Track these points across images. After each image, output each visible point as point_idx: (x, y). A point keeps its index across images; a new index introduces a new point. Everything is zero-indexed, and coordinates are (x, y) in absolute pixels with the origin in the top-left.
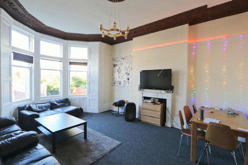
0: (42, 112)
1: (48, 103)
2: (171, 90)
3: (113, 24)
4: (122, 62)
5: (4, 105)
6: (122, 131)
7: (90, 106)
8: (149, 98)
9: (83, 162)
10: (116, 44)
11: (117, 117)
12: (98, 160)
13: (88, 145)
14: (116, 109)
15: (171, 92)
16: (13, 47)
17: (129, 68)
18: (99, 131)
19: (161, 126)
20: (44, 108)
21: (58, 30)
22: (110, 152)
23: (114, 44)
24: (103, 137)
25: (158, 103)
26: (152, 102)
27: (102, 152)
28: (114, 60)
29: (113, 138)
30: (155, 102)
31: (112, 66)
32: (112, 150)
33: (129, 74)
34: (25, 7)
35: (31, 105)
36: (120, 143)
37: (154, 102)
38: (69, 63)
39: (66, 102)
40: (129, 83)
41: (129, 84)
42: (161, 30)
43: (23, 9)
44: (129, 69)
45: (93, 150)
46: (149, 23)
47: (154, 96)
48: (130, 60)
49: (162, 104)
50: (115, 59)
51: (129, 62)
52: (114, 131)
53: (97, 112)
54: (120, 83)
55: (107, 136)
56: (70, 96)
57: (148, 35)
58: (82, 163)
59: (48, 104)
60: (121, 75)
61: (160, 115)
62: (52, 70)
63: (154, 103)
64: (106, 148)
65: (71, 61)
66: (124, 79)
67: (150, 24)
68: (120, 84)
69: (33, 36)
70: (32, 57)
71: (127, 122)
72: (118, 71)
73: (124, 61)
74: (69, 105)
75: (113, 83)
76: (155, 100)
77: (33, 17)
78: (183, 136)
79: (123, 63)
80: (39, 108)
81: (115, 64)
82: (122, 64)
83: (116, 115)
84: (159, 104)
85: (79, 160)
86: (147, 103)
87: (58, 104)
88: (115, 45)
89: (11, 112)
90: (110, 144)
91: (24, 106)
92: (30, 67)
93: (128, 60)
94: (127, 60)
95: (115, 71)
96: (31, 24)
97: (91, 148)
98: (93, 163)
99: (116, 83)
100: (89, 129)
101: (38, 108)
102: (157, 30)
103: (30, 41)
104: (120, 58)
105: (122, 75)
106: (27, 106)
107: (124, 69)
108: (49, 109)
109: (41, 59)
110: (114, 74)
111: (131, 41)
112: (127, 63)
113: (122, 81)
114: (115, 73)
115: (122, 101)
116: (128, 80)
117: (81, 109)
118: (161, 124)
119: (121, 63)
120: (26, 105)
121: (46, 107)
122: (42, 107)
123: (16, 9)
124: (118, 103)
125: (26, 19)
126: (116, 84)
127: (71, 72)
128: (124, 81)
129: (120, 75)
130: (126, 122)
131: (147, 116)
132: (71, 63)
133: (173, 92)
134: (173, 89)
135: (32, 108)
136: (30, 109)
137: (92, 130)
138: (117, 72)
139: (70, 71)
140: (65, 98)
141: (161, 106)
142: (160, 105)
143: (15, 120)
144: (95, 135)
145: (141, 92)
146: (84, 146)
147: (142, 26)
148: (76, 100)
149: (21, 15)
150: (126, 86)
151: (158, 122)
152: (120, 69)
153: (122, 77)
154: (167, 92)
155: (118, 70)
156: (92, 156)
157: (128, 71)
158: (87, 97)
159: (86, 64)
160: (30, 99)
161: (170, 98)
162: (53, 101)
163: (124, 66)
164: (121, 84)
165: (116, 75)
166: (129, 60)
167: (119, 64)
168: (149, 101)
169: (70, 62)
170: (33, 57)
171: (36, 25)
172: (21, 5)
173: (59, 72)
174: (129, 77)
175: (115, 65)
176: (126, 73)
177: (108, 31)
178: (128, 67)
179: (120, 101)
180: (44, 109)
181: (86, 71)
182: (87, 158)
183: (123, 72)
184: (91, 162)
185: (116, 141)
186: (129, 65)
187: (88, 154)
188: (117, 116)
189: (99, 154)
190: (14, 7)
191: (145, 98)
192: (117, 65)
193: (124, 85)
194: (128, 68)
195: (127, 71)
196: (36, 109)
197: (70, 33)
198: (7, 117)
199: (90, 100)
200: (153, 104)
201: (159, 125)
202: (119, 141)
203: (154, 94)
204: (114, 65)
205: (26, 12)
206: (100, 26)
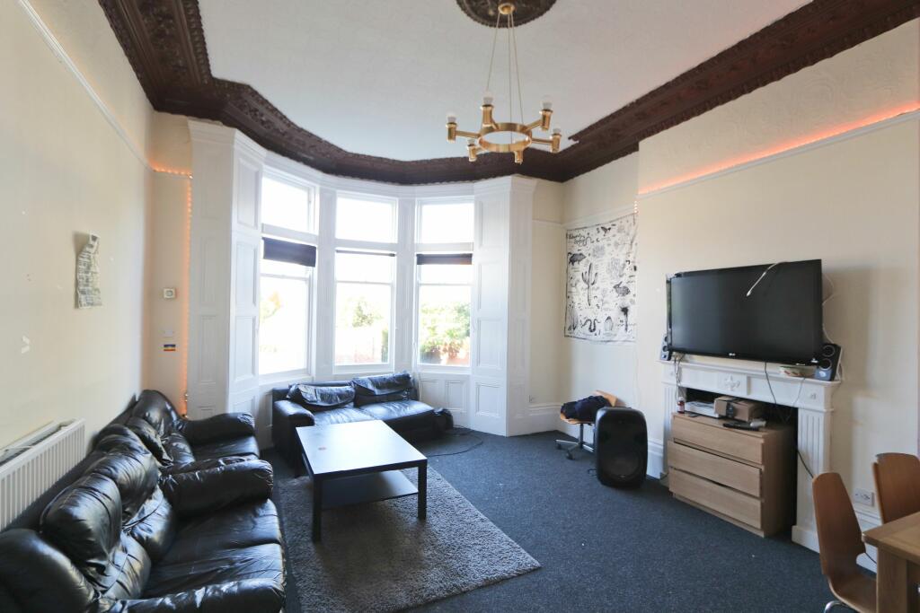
0: (327, 413)
1: (350, 384)
2: (823, 364)
3: (482, 108)
4: (600, 244)
5: (237, 381)
6: (566, 520)
7: (478, 410)
8: (706, 397)
9: (378, 593)
10: (577, 175)
11: (569, 461)
12: (429, 603)
13: (420, 543)
14: (573, 428)
15: (823, 373)
16: (263, 225)
17: (627, 265)
18: (477, 502)
19: (766, 536)
20: (337, 400)
21: (381, 159)
22: (482, 587)
23: (572, 177)
24: (481, 525)
25: (752, 425)
26: (721, 418)
27: (452, 580)
28: (571, 237)
29: (517, 541)
30: (737, 417)
31: (566, 259)
32: (490, 584)
33: (627, 291)
34: (284, 113)
35: (302, 388)
36: (537, 563)
37: (733, 419)
38: (415, 259)
39: (402, 388)
40: (629, 328)
41: (626, 329)
42: (764, 84)
43: (283, 118)
44: (628, 271)
45: (427, 564)
46: (695, 64)
47: (732, 387)
48: (632, 233)
49: (772, 429)
50: (575, 233)
51: (629, 238)
52: (532, 515)
53: (502, 431)
54: (592, 328)
55: (499, 527)
56: (418, 368)
57: (702, 116)
58: (375, 595)
59: (348, 388)
60: (598, 293)
61: (757, 481)
62: (366, 283)
63: (730, 419)
64: (473, 569)
65: (424, 253)
66: (606, 309)
67: (701, 67)
68: (591, 331)
69: (318, 187)
70: (315, 248)
71: (605, 487)
72: (585, 281)
73: (609, 239)
74: (415, 397)
75: (567, 326)
76: (734, 408)
77: (311, 135)
78: (832, 608)
79: (602, 248)
80: (323, 399)
81: (575, 252)
82: (599, 251)
83: (568, 452)
84: (756, 429)
85: (371, 583)
86: (698, 419)
87: (377, 392)
88: (576, 178)
89: (253, 401)
90: (495, 559)
91: (286, 387)
92: (307, 276)
93: (623, 234)
94: (618, 234)
95: (573, 282)
96: (312, 155)
97: (427, 553)
98: (408, 608)
99: (579, 328)
100: (451, 487)
101: (319, 398)
102: (745, 87)
103: (309, 202)
104: (593, 226)
105: (600, 296)
106: (293, 389)
107: (609, 271)
108: (352, 404)
109: (338, 251)
110: (571, 292)
111: (634, 154)
112: (620, 246)
113: (601, 317)
114: (574, 290)
115: (596, 398)
116: (623, 313)
117: (446, 417)
118: (763, 527)
119: (597, 247)
120: (291, 387)
121: (340, 395)
122: (331, 395)
123: (268, 121)
124: (577, 407)
125: (295, 145)
126: (582, 331)
127: (422, 289)
128: (609, 318)
129: (594, 293)
130: (601, 486)
131: (698, 479)
132: (422, 259)
133: (838, 376)
134: (835, 359)
135: (303, 395)
136: (297, 398)
137: (457, 493)
138: (582, 285)
139: (419, 285)
140: (399, 373)
141: (762, 441)
142: (759, 434)
143: (253, 425)
144: (458, 513)
145: (670, 367)
146: (407, 542)
147: (667, 86)
148: (434, 381)
149: (283, 135)
150: (614, 339)
151: (748, 513)
152: (594, 271)
153: (600, 304)
154: (803, 375)
155: (587, 276)
156: (416, 585)
157: (623, 279)
158: (468, 373)
159: (467, 258)
160: (307, 371)
161: (819, 406)
162: (363, 381)
163: (606, 259)
164: (597, 331)
165: (580, 295)
166: (628, 234)
167: (591, 251)
168: (709, 410)
169: (418, 255)
170: (316, 246)
171: (324, 155)
172: (276, 109)
173: (389, 288)
174: (627, 301)
175: (576, 257)
176: (615, 287)
177: (479, 136)
178: (622, 262)
179: (590, 398)
180: (336, 403)
181: (468, 285)
182: (395, 586)
183: (605, 282)
184: (403, 599)
185: (523, 551)
186: (628, 254)
187: (406, 572)
188: (570, 458)
189: (441, 582)
190: (264, 119)
191: (693, 395)
192: (581, 254)
193: (608, 335)
194: (624, 265)
195: (621, 276)
196: (315, 399)
197: (417, 162)
198: (237, 414)
199: (478, 386)
200: (725, 425)
201: (756, 528)
202: (535, 558)
203: (732, 379)
204: (570, 256)
205: (290, 124)
206: (447, 126)
